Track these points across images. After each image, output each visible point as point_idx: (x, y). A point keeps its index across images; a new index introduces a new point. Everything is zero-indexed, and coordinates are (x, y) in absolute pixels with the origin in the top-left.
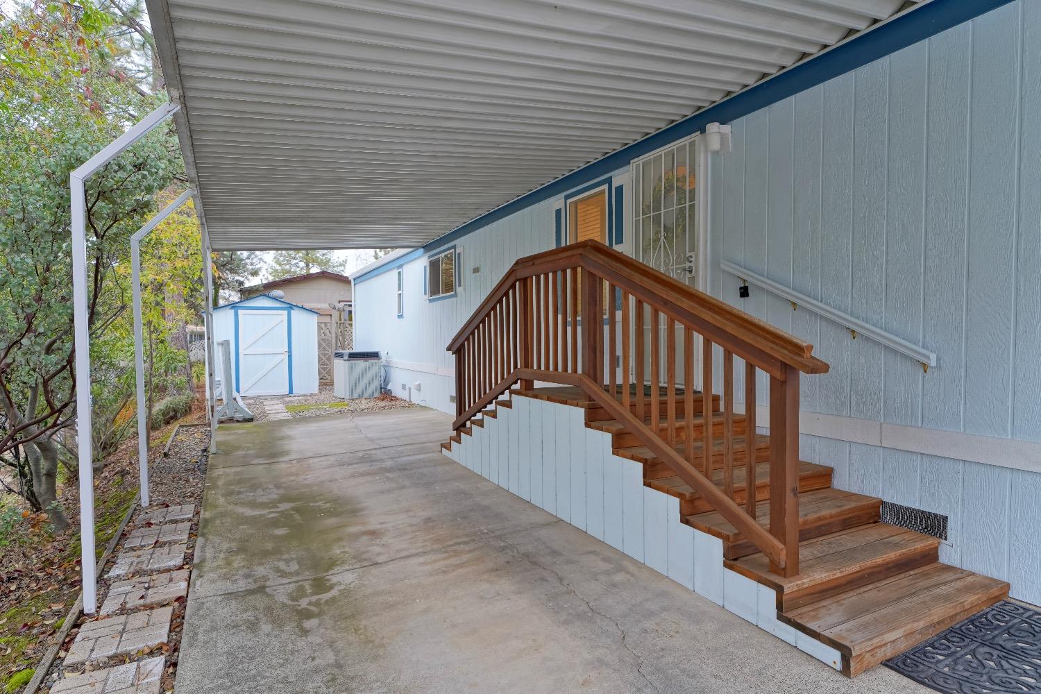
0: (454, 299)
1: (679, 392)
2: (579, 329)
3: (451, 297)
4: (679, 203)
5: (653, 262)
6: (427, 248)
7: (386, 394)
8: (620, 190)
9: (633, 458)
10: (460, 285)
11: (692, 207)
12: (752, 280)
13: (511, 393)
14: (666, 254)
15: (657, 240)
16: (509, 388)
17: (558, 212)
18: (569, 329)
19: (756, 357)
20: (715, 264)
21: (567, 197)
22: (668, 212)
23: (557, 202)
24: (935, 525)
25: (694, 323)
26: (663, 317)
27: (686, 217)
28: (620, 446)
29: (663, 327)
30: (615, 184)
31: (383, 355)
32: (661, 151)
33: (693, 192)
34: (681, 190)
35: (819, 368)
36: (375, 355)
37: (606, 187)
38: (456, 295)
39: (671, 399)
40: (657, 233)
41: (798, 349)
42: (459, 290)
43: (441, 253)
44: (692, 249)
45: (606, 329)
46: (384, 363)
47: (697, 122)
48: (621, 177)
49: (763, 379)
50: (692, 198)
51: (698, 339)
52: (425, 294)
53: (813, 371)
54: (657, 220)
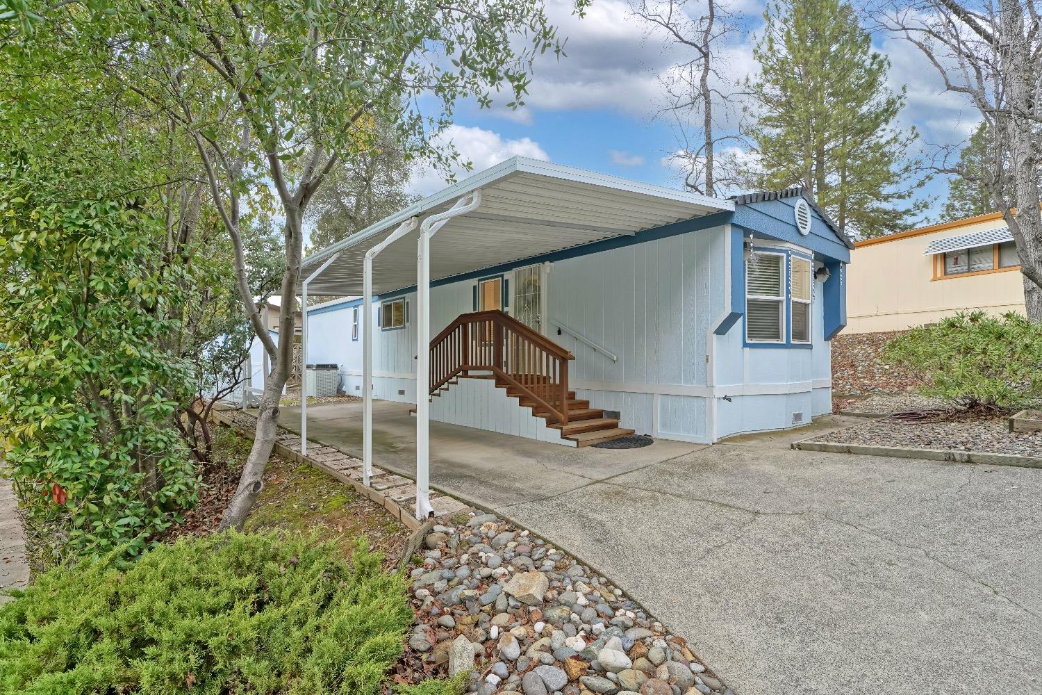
0: (403, 330)
1: (532, 375)
2: (492, 348)
3: (401, 328)
4: (534, 291)
5: (522, 319)
6: (381, 296)
7: (340, 393)
8: (507, 281)
9: (515, 396)
10: (408, 321)
11: (539, 295)
12: (562, 328)
13: (457, 377)
14: (529, 315)
15: (524, 307)
16: (447, 381)
17: (475, 287)
18: (478, 348)
19: (556, 356)
20: (548, 320)
21: (479, 280)
22: (530, 294)
23: (474, 281)
24: (616, 415)
25: (543, 348)
26: (532, 346)
27: (537, 299)
28: (509, 393)
29: (526, 347)
30: (505, 278)
31: (339, 366)
32: (527, 267)
33: (539, 287)
34: (535, 286)
35: (573, 358)
36: (334, 367)
37: (500, 278)
38: (404, 327)
39: (529, 377)
40: (524, 304)
41: (566, 352)
42: (407, 324)
43: (392, 301)
44: (540, 312)
45: (504, 348)
46: (340, 373)
47: (542, 258)
48: (508, 275)
49: (557, 362)
50: (539, 291)
51: (544, 354)
52: (379, 325)
53: (571, 359)
54: (525, 297)
